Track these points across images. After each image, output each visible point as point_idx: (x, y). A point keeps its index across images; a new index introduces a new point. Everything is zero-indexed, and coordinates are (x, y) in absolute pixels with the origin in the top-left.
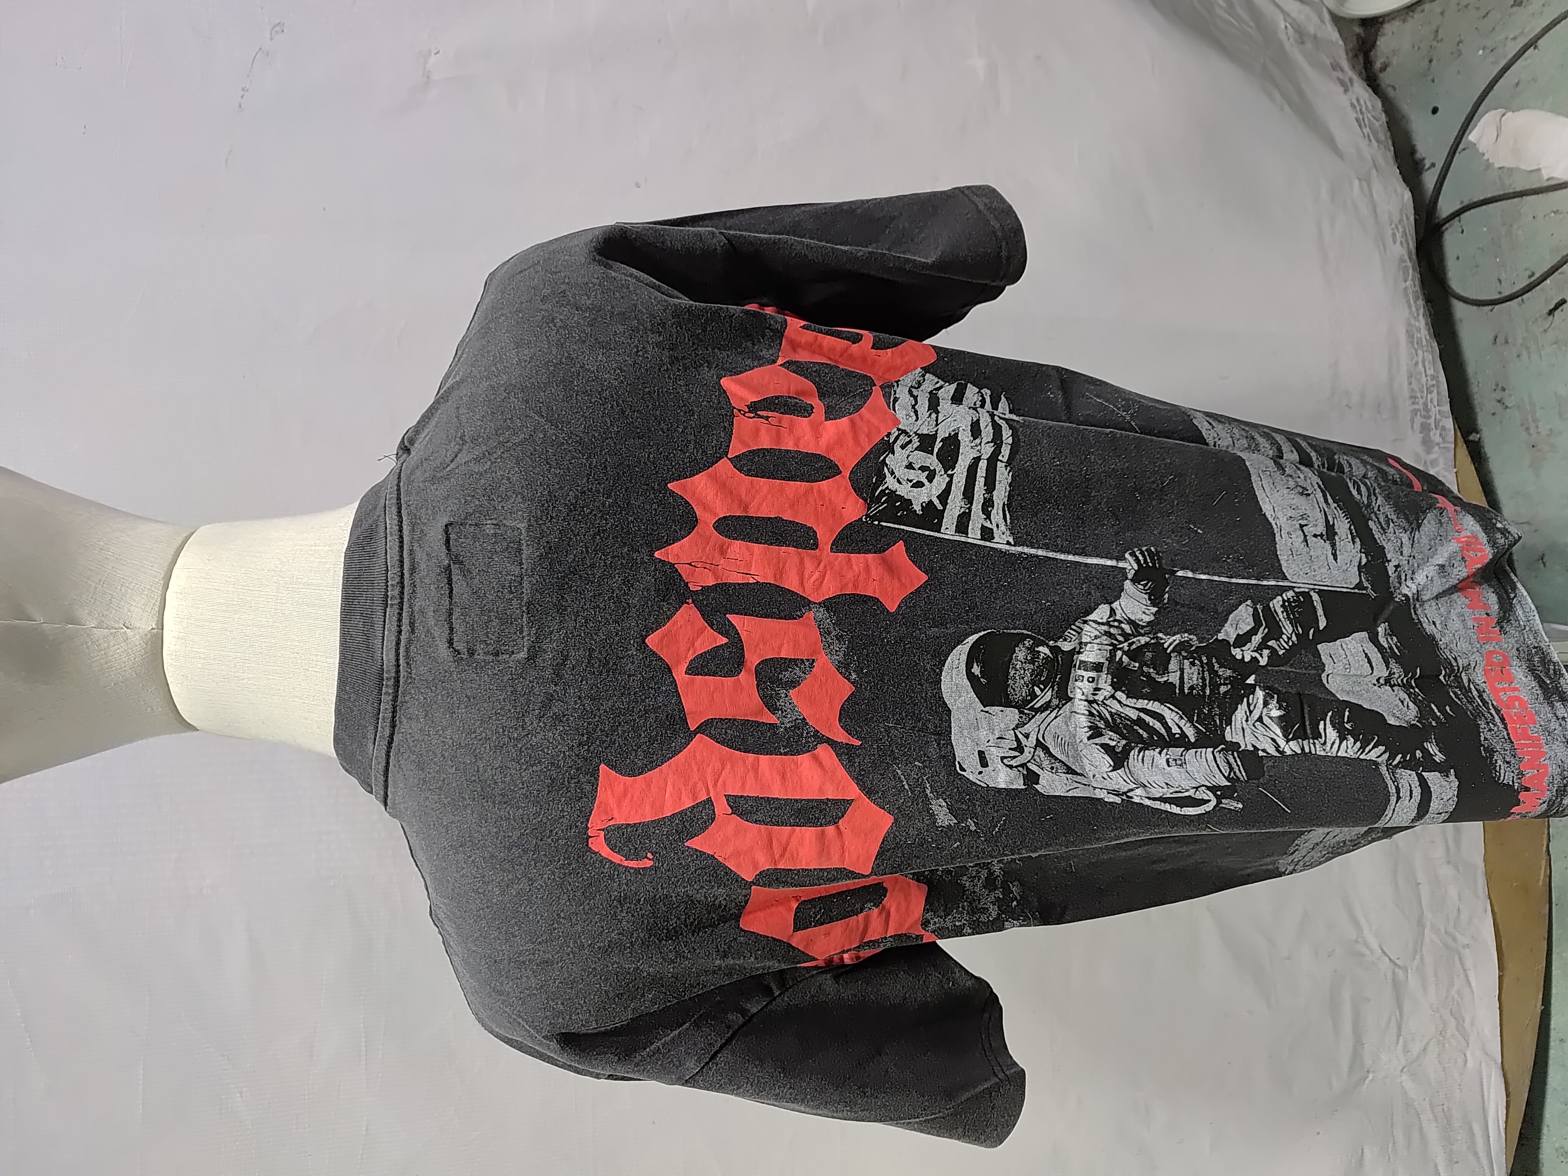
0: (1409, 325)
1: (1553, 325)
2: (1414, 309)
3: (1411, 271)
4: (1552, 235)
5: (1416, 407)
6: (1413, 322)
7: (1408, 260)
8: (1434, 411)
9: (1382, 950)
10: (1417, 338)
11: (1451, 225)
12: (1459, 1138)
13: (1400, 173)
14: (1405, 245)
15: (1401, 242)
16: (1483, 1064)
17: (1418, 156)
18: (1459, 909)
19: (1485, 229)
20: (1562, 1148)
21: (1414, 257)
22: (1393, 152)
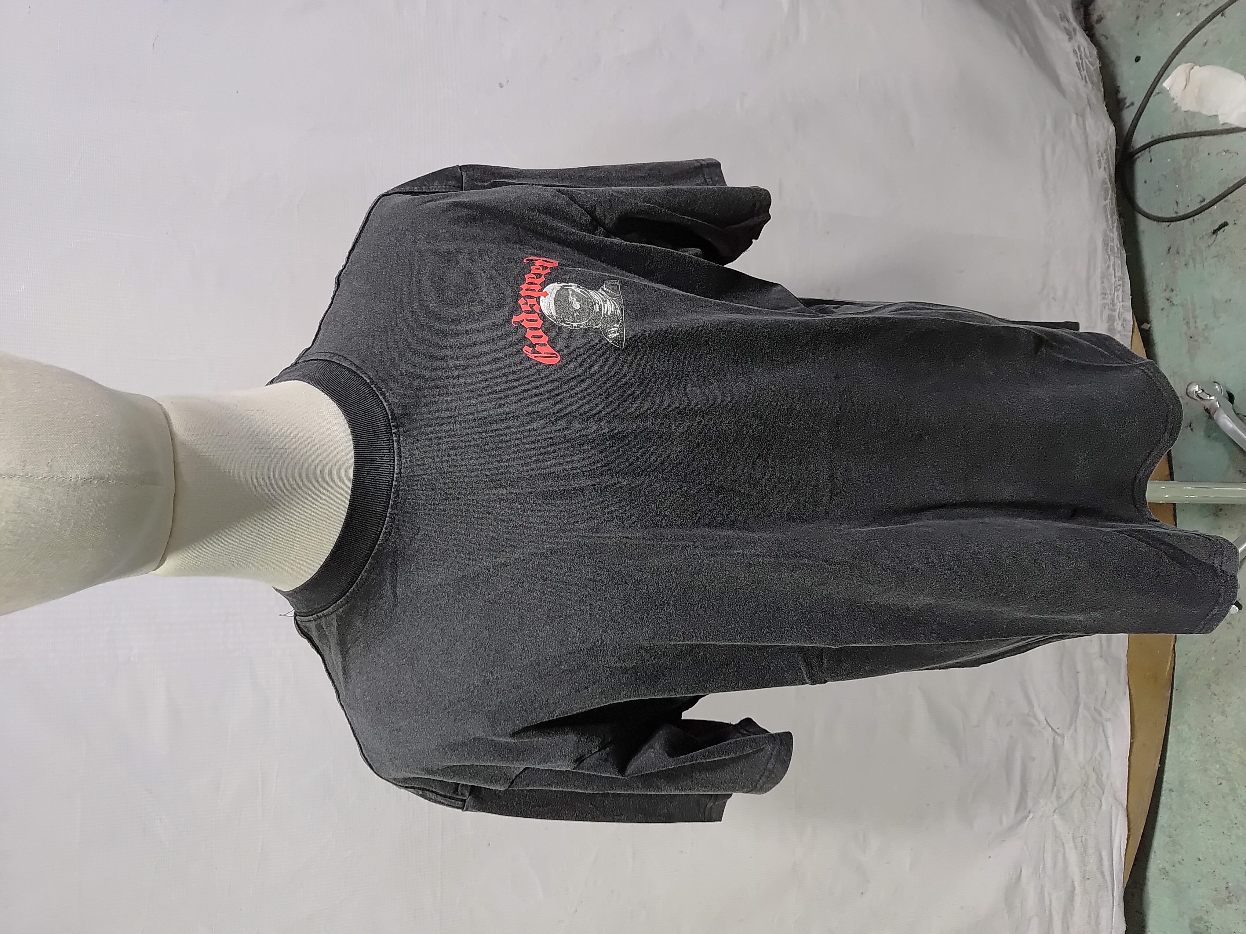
0: (1105, 235)
1: (1216, 242)
2: (1110, 222)
3: (1110, 191)
4: (1222, 170)
5: (1105, 301)
6: (1108, 233)
7: (1109, 183)
8: (1119, 305)
9: (1047, 721)
10: (1111, 246)
11: (1142, 155)
12: (1091, 861)
13: (1107, 111)
14: (1107, 170)
15: (1105, 167)
16: (1113, 807)
17: (1121, 96)
18: (1106, 692)
19: (1169, 160)
20: (1164, 869)
21: (1113, 180)
22: (1103, 93)
